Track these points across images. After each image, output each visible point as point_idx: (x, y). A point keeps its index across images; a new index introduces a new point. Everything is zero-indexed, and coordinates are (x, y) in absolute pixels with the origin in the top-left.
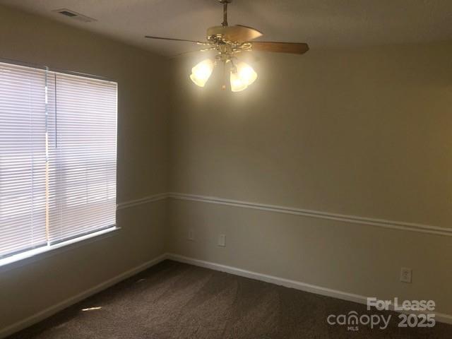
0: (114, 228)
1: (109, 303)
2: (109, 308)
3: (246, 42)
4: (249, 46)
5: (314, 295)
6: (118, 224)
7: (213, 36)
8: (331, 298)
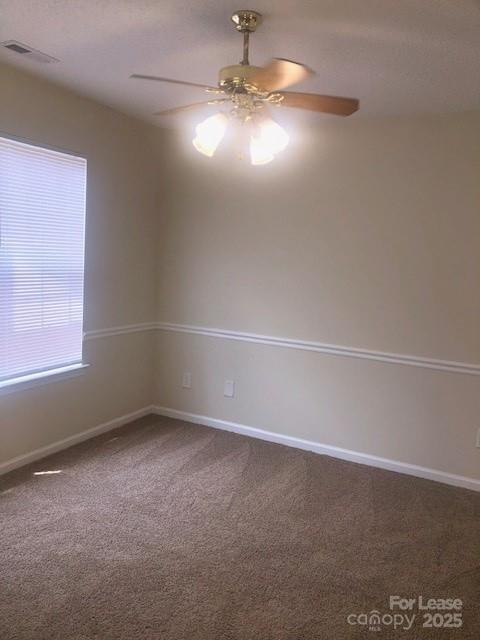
0: (80, 365)
1: (70, 466)
2: (72, 472)
3: (273, 93)
4: (278, 98)
5: (356, 465)
6: (85, 359)
7: (229, 81)
8: (379, 469)
